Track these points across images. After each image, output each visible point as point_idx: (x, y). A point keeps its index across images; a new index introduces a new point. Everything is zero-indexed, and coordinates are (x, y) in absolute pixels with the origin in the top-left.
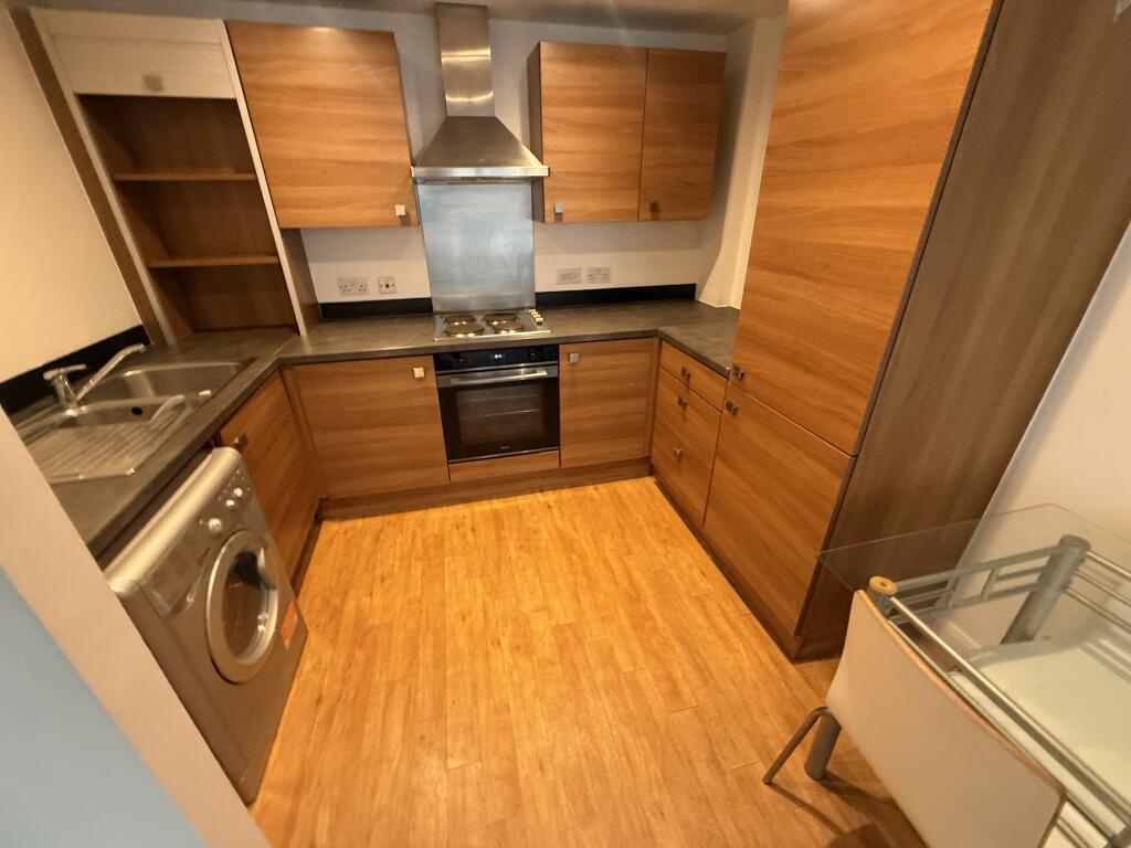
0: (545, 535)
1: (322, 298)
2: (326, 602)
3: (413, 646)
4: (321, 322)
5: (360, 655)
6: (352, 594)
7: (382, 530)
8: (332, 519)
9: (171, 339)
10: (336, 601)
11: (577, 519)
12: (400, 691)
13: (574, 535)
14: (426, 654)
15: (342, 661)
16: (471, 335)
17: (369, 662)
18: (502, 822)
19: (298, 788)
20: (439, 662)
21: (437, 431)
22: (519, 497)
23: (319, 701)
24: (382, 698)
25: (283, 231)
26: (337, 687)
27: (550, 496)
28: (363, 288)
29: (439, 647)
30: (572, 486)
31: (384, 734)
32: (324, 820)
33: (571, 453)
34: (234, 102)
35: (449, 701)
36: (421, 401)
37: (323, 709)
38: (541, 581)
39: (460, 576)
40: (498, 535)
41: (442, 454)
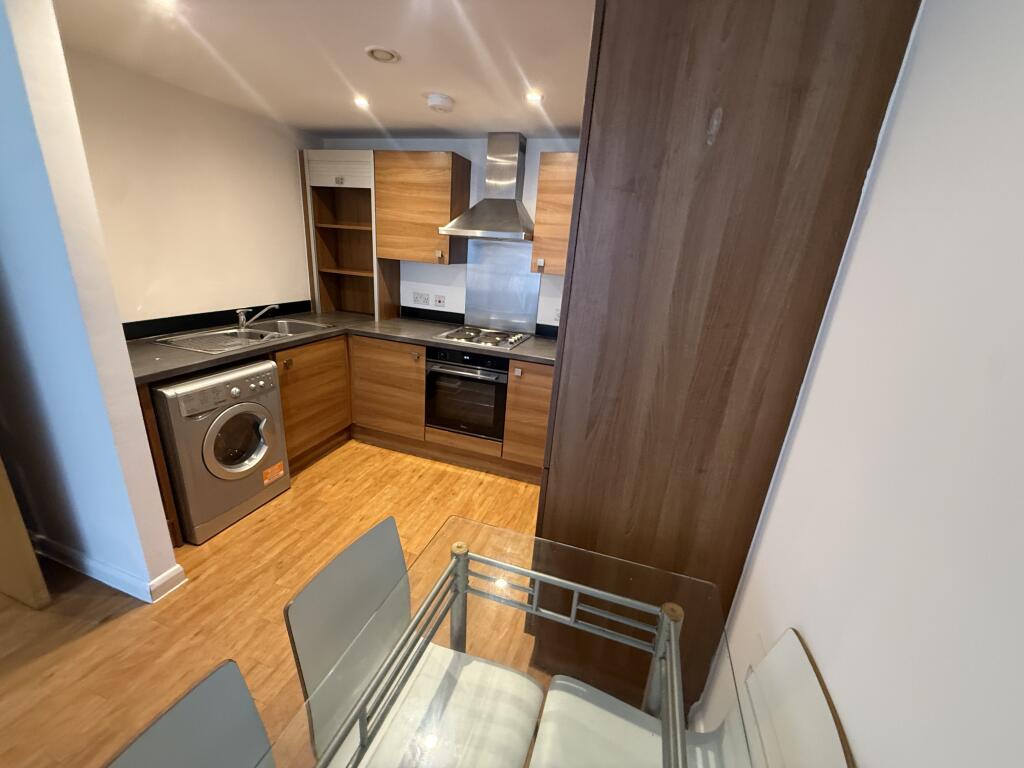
0: (458, 499)
1: (404, 303)
2: (313, 478)
3: (324, 519)
4: (398, 316)
5: (299, 510)
6: (326, 480)
7: (374, 455)
8: (357, 439)
9: (319, 310)
10: (317, 480)
11: (491, 499)
12: (296, 536)
13: (476, 506)
14: (324, 527)
15: (288, 509)
16: (463, 341)
17: (297, 516)
18: (269, 622)
19: (218, 551)
20: (327, 533)
21: (421, 400)
22: (468, 470)
23: (262, 521)
24: (285, 534)
25: (379, 260)
26: (275, 519)
27: (489, 478)
28: (426, 301)
29: (334, 527)
30: (512, 477)
31: (268, 551)
32: (212, 570)
33: (511, 449)
34: (369, 190)
35: (309, 555)
36: (413, 375)
37: (261, 524)
38: (424, 523)
39: (385, 498)
40: (431, 486)
41: (422, 418)
